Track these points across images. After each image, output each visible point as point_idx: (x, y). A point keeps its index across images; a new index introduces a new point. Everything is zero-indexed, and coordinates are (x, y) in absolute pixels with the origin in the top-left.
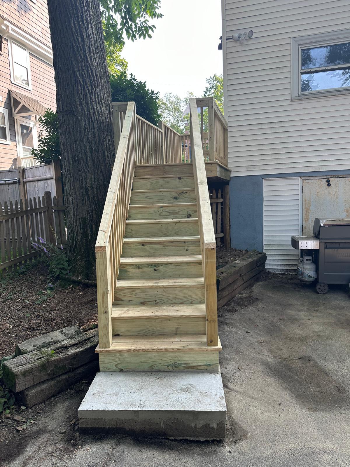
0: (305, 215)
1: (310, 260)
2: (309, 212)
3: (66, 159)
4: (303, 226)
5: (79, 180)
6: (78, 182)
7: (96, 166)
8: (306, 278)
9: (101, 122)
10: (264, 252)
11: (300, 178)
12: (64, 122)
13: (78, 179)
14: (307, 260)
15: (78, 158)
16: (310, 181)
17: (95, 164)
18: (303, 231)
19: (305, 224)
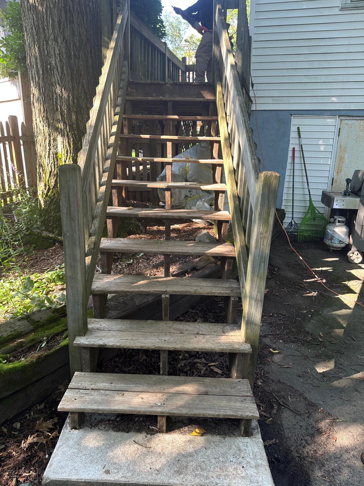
0: (337, 165)
1: (343, 222)
2: (342, 162)
3: (33, 68)
4: (333, 178)
5: (53, 100)
6: (51, 102)
7: (76, 79)
8: (336, 243)
9: (84, 14)
10: (283, 208)
11: (337, 118)
12: (30, 10)
13: (51, 97)
14: (339, 222)
15: (50, 66)
16: (349, 122)
17: (74, 77)
18: (332, 184)
19: (336, 176)
